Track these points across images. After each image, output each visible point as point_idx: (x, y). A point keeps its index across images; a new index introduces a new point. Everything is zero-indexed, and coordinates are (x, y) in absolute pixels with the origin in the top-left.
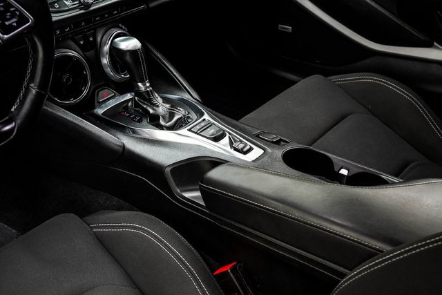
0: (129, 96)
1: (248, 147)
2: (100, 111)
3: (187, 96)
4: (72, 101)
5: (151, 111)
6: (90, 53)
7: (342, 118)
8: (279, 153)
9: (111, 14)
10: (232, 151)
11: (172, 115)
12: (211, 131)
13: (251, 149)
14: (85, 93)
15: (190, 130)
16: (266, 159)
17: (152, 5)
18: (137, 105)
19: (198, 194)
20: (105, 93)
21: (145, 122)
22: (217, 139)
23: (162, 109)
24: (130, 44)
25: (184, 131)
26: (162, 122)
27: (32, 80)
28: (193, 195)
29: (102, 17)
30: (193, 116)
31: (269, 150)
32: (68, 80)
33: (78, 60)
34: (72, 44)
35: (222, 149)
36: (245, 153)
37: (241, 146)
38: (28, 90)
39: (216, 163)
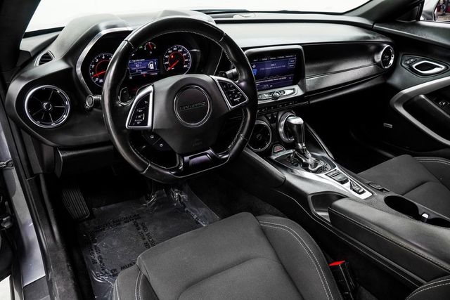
0: (291, 151)
1: (362, 190)
2: (274, 157)
3: (326, 155)
4: (259, 150)
5: (304, 161)
6: (274, 125)
7: (423, 183)
8: (382, 197)
9: (288, 104)
10: (352, 191)
11: (316, 165)
12: (339, 177)
13: (364, 192)
14: (267, 146)
15: (326, 175)
16: (373, 199)
17: (311, 102)
18: (296, 156)
19: (327, 214)
20: (278, 148)
21: (299, 166)
22: (343, 182)
23: (311, 160)
24: (297, 121)
25: (323, 175)
26: (310, 168)
27: (241, 132)
28: (324, 214)
29: (283, 105)
30: (329, 167)
31: (376, 194)
32: (259, 137)
33: (266, 128)
34: (265, 118)
35: (345, 189)
36: (360, 194)
37: (358, 189)
38: (239, 137)
39: (340, 197)
